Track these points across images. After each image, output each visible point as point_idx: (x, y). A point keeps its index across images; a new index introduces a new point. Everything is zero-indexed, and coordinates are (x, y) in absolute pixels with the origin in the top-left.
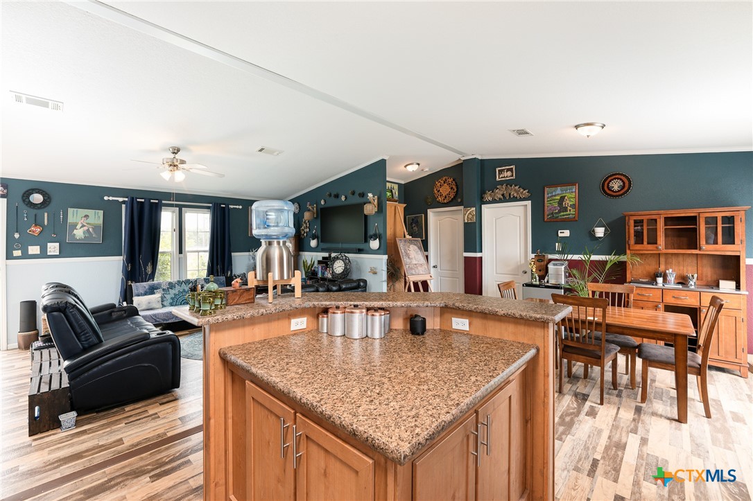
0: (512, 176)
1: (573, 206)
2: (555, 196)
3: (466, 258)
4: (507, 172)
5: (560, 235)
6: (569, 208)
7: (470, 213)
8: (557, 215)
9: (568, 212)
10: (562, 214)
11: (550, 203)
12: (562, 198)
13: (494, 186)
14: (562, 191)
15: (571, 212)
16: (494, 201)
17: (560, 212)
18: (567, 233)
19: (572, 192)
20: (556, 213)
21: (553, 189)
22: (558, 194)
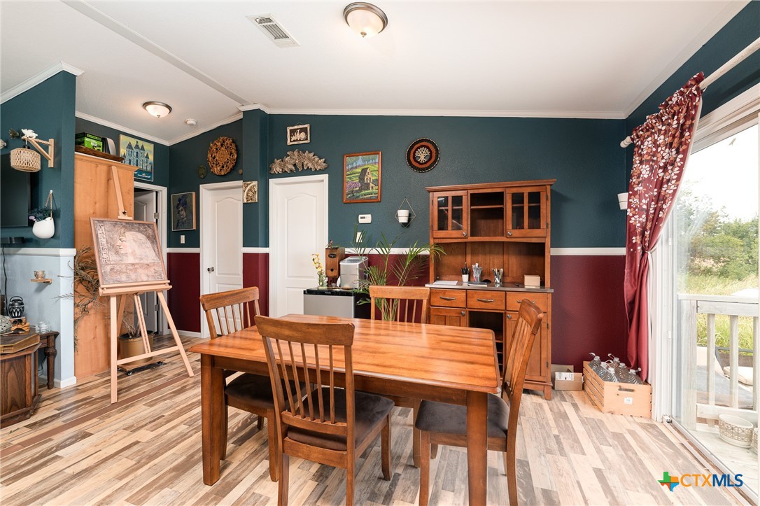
0: (307, 139)
1: (375, 182)
2: (356, 168)
3: (245, 255)
4: (300, 133)
5: (361, 221)
6: (371, 185)
7: (250, 190)
8: (358, 194)
9: (370, 191)
10: (363, 192)
11: (350, 178)
12: (364, 171)
13: (284, 151)
14: (364, 161)
15: (374, 190)
16: (284, 174)
17: (360, 190)
18: (366, 219)
19: (375, 163)
20: (357, 191)
21: (354, 158)
22: (359, 166)
